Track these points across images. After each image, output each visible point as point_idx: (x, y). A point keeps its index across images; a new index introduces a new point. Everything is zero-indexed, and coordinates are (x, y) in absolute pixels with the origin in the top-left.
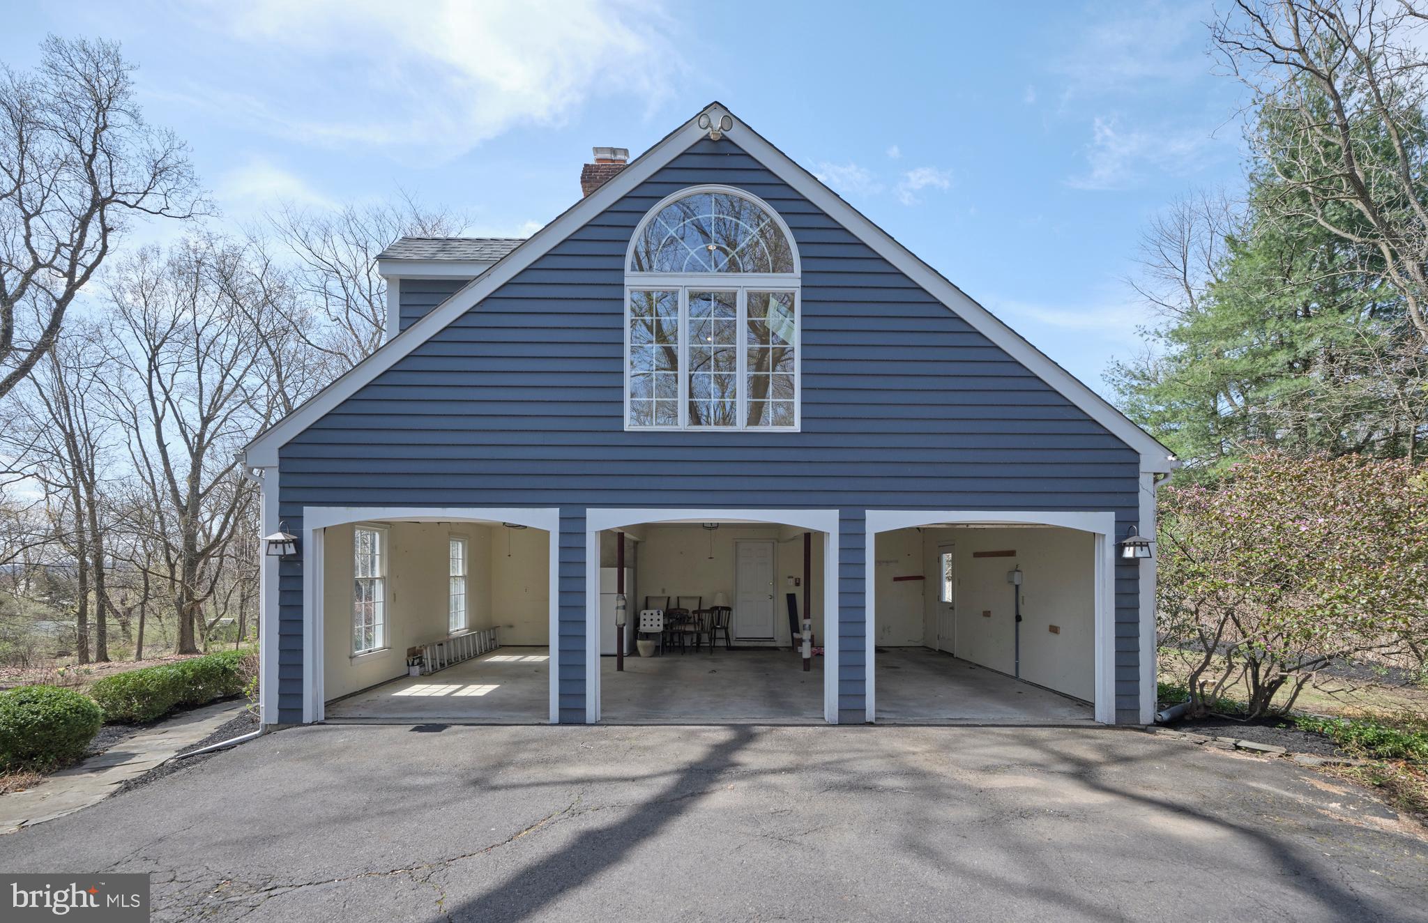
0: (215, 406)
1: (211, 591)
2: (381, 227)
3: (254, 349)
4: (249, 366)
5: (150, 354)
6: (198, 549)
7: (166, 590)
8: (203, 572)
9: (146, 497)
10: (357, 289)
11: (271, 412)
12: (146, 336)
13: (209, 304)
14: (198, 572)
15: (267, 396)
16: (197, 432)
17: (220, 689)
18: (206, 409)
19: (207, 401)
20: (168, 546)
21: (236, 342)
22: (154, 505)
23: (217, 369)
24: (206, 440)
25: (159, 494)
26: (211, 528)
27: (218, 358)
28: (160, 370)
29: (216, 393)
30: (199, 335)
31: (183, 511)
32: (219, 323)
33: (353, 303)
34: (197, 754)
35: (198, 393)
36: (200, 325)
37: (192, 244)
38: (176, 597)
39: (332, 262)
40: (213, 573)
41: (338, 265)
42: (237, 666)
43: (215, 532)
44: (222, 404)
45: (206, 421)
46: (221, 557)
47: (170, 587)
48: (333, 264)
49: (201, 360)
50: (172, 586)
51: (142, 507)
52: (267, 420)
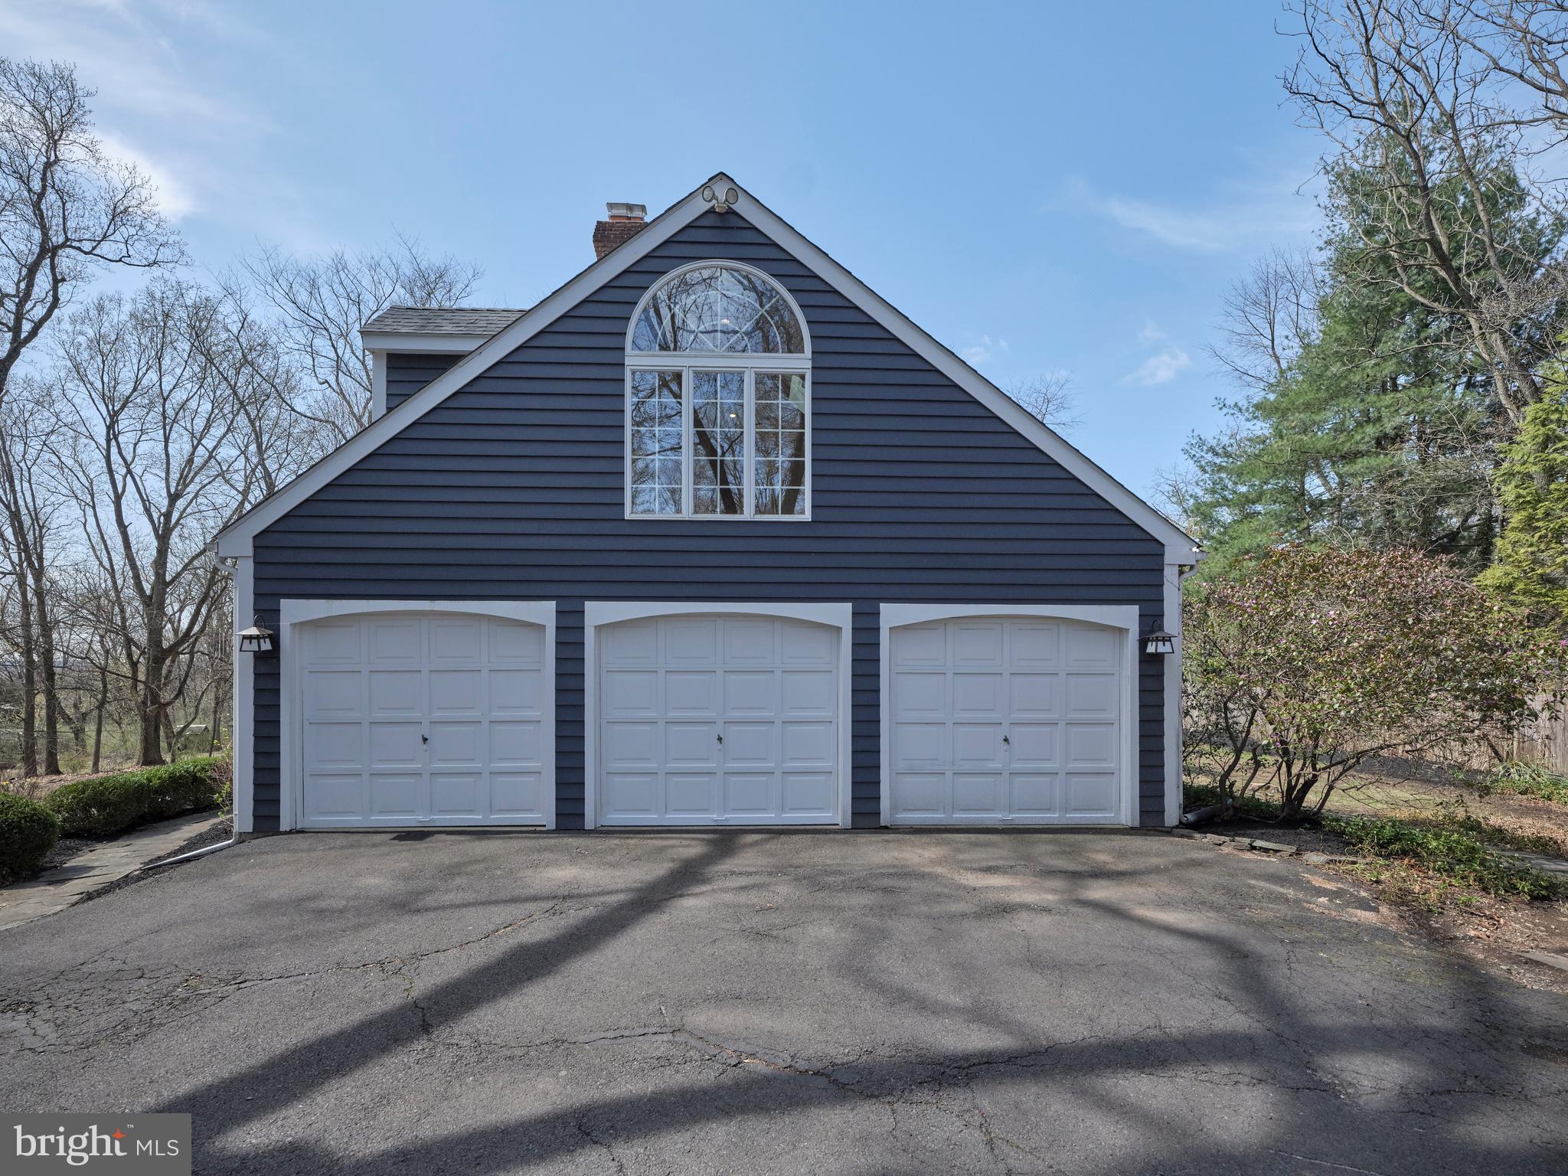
0: (184, 481)
1: (180, 692)
2: (375, 277)
3: (230, 416)
4: (224, 436)
5: (108, 420)
6: (165, 645)
7: (127, 692)
8: (170, 672)
9: (103, 585)
10: (348, 350)
11: (249, 488)
12: (104, 399)
13: (178, 363)
14: (164, 672)
15: (245, 469)
16: (163, 510)
17: (190, 800)
18: (173, 485)
19: (175, 476)
20: (129, 642)
21: (210, 408)
22: (112, 593)
23: (186, 437)
24: (173, 521)
25: (120, 582)
26: (180, 620)
27: (189, 427)
28: (121, 439)
29: (186, 466)
30: (165, 400)
31: (147, 601)
32: (189, 386)
33: (343, 365)
34: (164, 865)
35: (164, 466)
36: (166, 388)
37: (158, 295)
38: (139, 700)
39: (319, 317)
40: (183, 673)
41: (327, 321)
42: (209, 773)
43: (184, 624)
44: (193, 477)
45: (173, 498)
46: (192, 654)
47: (132, 688)
48: (321, 320)
49: (168, 428)
50: (135, 687)
51: (99, 598)
52: (245, 498)
